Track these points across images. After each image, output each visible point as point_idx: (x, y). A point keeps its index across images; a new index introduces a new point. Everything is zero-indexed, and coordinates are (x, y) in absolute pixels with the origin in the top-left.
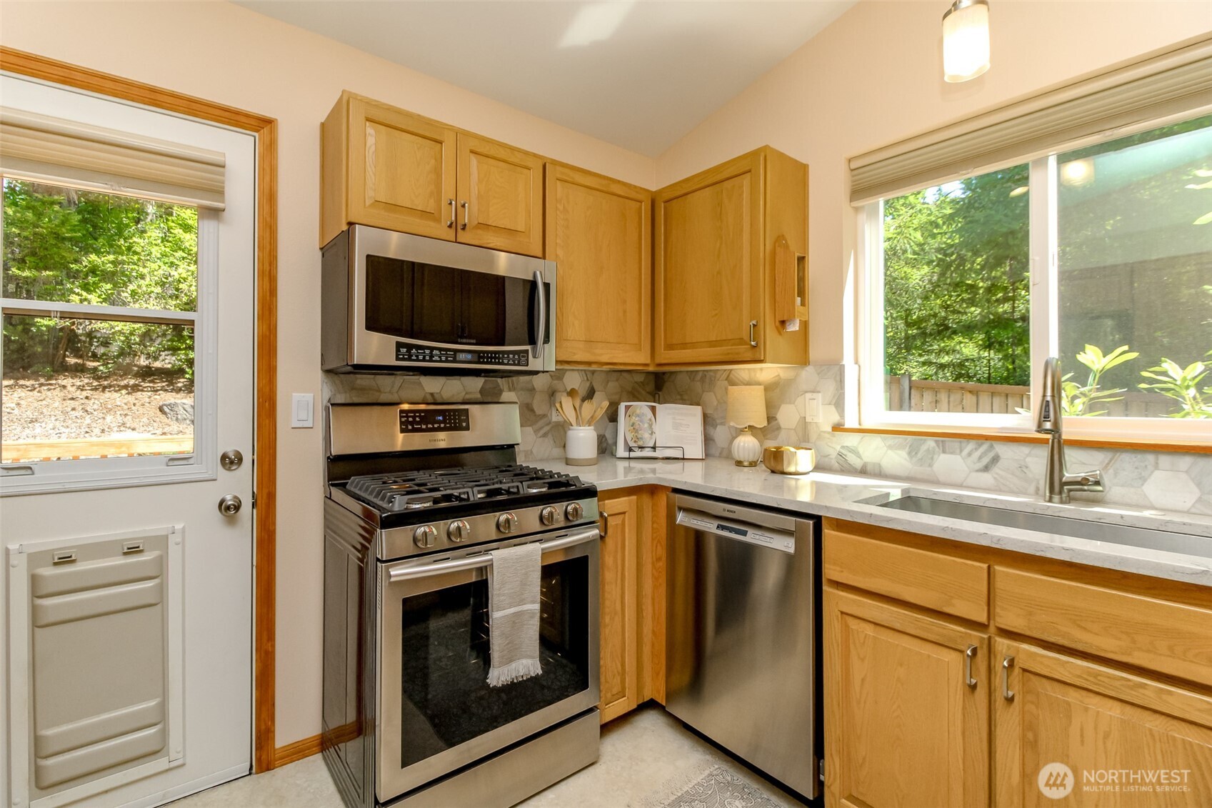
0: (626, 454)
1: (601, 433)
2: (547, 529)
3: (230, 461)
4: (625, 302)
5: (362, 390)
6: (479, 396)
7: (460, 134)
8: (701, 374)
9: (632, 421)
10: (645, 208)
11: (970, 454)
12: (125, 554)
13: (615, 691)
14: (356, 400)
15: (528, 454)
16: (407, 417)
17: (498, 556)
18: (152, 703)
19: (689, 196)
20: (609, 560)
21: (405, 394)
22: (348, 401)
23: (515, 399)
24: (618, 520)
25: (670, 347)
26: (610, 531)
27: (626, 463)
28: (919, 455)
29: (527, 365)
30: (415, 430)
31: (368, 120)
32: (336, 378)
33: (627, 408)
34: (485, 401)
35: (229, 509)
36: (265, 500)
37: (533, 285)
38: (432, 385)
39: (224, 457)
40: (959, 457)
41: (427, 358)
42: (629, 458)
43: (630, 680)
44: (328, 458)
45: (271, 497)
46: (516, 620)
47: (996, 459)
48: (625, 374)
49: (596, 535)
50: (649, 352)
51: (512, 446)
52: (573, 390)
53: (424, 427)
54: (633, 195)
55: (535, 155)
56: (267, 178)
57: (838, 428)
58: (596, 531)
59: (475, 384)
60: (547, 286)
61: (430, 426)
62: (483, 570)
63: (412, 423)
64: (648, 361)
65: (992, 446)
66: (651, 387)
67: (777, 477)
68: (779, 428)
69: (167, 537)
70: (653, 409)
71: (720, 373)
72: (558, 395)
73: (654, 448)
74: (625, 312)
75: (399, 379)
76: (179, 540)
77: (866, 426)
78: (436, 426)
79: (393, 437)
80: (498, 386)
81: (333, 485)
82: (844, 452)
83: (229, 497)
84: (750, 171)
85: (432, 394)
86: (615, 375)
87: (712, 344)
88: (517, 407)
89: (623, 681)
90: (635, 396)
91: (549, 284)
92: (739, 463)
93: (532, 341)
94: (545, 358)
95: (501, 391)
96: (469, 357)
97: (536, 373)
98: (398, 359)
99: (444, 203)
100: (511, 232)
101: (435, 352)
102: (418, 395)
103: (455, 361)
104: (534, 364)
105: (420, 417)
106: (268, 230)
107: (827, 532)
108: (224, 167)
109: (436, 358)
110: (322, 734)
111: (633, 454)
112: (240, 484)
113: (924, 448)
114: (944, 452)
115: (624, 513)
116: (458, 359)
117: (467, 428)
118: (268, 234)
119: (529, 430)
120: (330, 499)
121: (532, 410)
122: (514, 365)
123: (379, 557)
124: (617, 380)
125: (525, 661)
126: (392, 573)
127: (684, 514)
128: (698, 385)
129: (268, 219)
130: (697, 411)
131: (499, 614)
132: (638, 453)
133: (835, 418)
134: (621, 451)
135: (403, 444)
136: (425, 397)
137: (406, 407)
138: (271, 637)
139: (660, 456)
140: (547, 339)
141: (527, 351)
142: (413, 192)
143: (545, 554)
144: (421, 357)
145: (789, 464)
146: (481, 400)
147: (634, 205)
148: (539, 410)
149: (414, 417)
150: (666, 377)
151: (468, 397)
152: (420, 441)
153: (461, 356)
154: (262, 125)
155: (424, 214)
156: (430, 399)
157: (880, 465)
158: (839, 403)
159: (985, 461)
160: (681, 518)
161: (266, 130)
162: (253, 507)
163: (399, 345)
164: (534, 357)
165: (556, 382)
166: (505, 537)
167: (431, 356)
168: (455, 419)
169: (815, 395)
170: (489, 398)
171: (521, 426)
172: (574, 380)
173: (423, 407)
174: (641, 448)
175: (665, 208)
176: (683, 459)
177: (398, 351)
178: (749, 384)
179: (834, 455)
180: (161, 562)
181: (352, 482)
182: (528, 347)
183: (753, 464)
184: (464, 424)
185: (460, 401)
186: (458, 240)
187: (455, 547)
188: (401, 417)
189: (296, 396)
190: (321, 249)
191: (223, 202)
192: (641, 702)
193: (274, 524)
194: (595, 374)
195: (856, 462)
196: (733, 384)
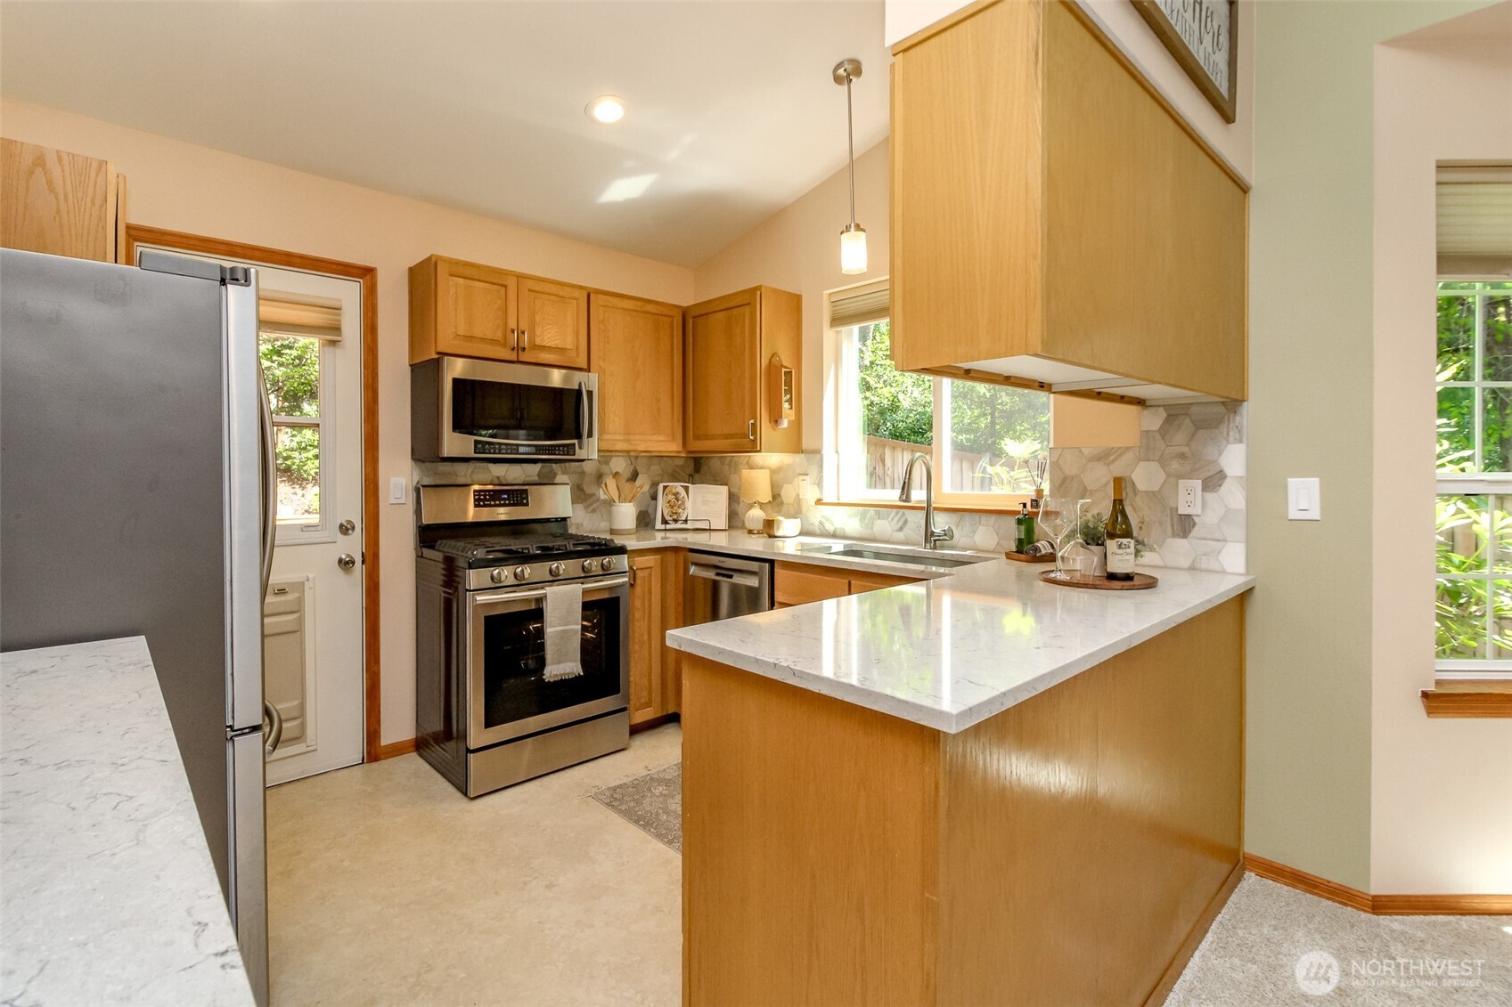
0: (663, 527)
1: (643, 509)
2: (587, 575)
3: (345, 529)
4: (658, 400)
5: (444, 474)
6: (537, 478)
7: (520, 277)
8: (728, 459)
9: (669, 499)
10: (678, 321)
11: (892, 519)
12: (276, 594)
13: (643, 701)
14: (439, 482)
15: (579, 526)
16: (480, 495)
17: (551, 591)
18: (295, 703)
19: (710, 315)
20: (638, 603)
21: (477, 477)
22: (433, 483)
23: (568, 481)
24: (646, 573)
25: (697, 437)
26: (638, 581)
27: (662, 534)
28: (866, 521)
29: (574, 455)
30: (485, 506)
31: (451, 275)
32: (422, 465)
33: (665, 487)
34: (542, 482)
35: (346, 564)
36: (371, 558)
37: (579, 392)
38: (498, 471)
39: (341, 526)
40: (886, 521)
41: (497, 451)
42: (666, 530)
43: (656, 697)
44: (419, 527)
45: (376, 556)
46: (564, 635)
47: (906, 522)
48: (667, 459)
49: (626, 582)
50: (681, 441)
51: (564, 519)
52: (617, 473)
53: (493, 503)
54: (666, 311)
55: (581, 287)
56: (370, 315)
57: (819, 502)
58: (626, 579)
59: (532, 471)
60: (590, 393)
61: (497, 502)
62: (540, 600)
63: (482, 500)
64: (681, 449)
65: (904, 514)
66: (690, 469)
67: (771, 540)
68: (782, 503)
69: (303, 583)
70: (686, 489)
71: (742, 458)
72: (604, 477)
73: (686, 521)
74: (659, 409)
75: (471, 466)
76: (312, 586)
77: (841, 501)
78: (502, 502)
79: (465, 511)
80: (553, 470)
81: (423, 547)
82: (823, 520)
83: (343, 557)
84: (749, 304)
85: (498, 477)
86: (657, 460)
87: (727, 437)
88: (569, 487)
89: (650, 694)
90: (675, 478)
91: (592, 392)
92: (750, 532)
93: (579, 436)
94: (590, 449)
95: (555, 475)
96: (527, 449)
97: (583, 460)
98: (475, 452)
99: (509, 332)
100: (561, 350)
101: (503, 447)
102: (487, 478)
103: (518, 453)
104: (580, 454)
105: (489, 495)
106: (371, 354)
107: (777, 570)
108: (340, 309)
109: (504, 451)
110: (416, 738)
111: (668, 527)
112: (353, 545)
113: (868, 516)
114: (879, 518)
115: (651, 568)
116: (520, 451)
117: (527, 504)
118: (371, 357)
119: (580, 506)
120: (422, 557)
121: (583, 490)
122: (564, 455)
123: (468, 588)
124: (659, 464)
125: (570, 664)
126: (478, 598)
127: (696, 568)
128: (726, 467)
129: (371, 345)
130: (724, 489)
131: (552, 629)
132: (673, 526)
133: (817, 495)
134: (659, 525)
135: (474, 517)
136: (492, 480)
137: (477, 487)
138: (377, 662)
139: (691, 528)
140: (590, 435)
141: (574, 444)
142: (486, 326)
143: (585, 592)
144: (492, 451)
145: (778, 529)
146: (539, 482)
147: (669, 320)
148: (589, 489)
149: (485, 496)
150: (703, 461)
151: (527, 479)
152: (488, 514)
153: (522, 449)
154: (366, 274)
155: (493, 342)
156: (497, 482)
157: (844, 530)
158: (819, 484)
159: (901, 523)
160: (693, 570)
161: (368, 277)
162: (363, 564)
163: (476, 442)
164: (580, 448)
165: (604, 466)
166: (555, 579)
167: (500, 450)
168: (517, 497)
169: (805, 477)
170: (547, 480)
171: (573, 503)
172: (619, 465)
173: (490, 487)
174: (676, 521)
175: (693, 322)
176: (710, 530)
177: (475, 446)
178: (762, 468)
179: (817, 523)
180: (300, 601)
181: (441, 544)
182: (576, 441)
183: (758, 533)
184: (525, 501)
185: (520, 482)
186: (521, 359)
187: (521, 583)
188: (475, 496)
189: (394, 480)
190: (411, 366)
191: (340, 336)
192: (665, 713)
193: (378, 576)
194: (639, 459)
195: (830, 528)
196: (751, 468)
